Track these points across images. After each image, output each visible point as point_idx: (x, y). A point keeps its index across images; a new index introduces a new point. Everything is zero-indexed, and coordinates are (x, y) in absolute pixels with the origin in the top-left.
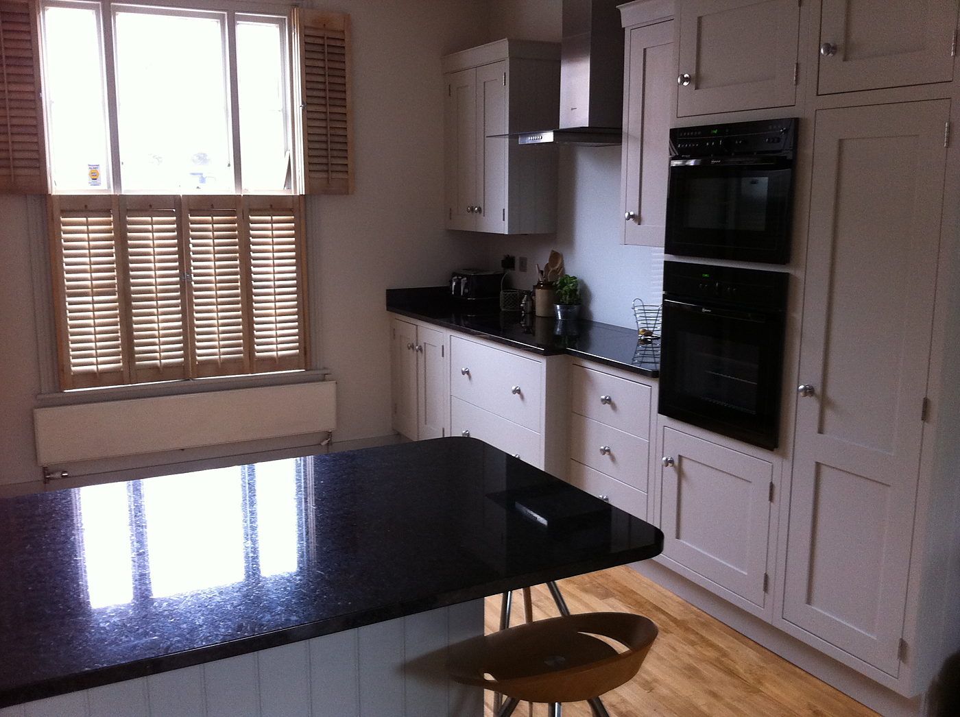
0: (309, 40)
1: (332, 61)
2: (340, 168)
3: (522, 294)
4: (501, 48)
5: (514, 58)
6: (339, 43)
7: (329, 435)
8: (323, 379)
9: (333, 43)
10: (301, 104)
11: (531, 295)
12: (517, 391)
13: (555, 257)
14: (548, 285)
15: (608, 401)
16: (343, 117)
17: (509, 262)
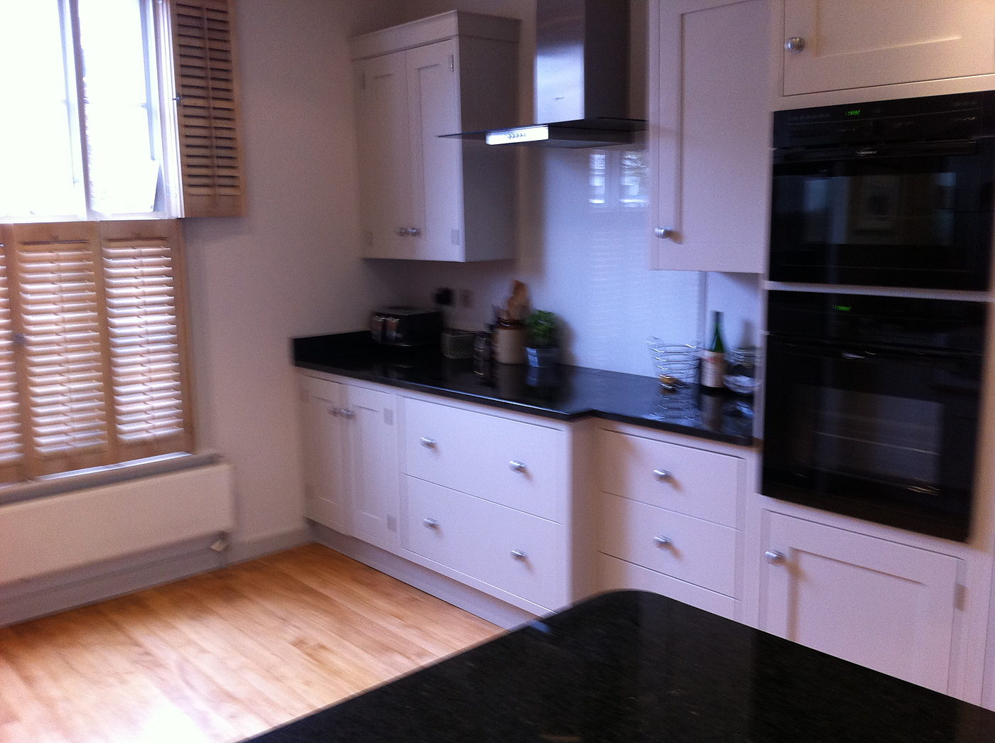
0: (183, 11)
1: (214, 40)
2: (227, 181)
3: (475, 336)
4: (448, 24)
5: (464, 36)
6: (220, 17)
7: (223, 536)
8: (212, 461)
9: (212, 15)
10: (175, 97)
11: (490, 337)
12: (520, 469)
13: (519, 288)
14: (516, 324)
15: (666, 478)
16: (229, 116)
17: (445, 297)
